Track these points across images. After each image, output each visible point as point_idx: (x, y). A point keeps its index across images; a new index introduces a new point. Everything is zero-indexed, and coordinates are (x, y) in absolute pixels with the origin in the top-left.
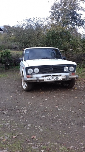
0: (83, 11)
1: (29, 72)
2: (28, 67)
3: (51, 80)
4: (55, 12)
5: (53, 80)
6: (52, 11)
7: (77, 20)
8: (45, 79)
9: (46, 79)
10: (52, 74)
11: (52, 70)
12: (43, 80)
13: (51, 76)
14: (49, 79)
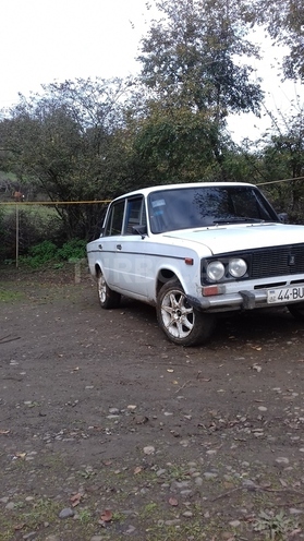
0: (253, 57)
1: (211, 276)
2: (210, 255)
3: (291, 299)
4: (156, 61)
5: (299, 298)
6: (146, 55)
7: (237, 88)
8: (273, 295)
9: (275, 296)
10: (288, 278)
11: (292, 262)
12: (265, 301)
13: (285, 283)
14: (283, 295)
